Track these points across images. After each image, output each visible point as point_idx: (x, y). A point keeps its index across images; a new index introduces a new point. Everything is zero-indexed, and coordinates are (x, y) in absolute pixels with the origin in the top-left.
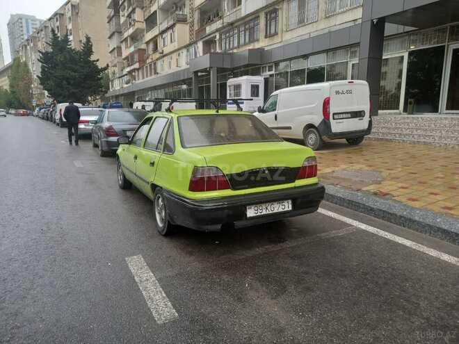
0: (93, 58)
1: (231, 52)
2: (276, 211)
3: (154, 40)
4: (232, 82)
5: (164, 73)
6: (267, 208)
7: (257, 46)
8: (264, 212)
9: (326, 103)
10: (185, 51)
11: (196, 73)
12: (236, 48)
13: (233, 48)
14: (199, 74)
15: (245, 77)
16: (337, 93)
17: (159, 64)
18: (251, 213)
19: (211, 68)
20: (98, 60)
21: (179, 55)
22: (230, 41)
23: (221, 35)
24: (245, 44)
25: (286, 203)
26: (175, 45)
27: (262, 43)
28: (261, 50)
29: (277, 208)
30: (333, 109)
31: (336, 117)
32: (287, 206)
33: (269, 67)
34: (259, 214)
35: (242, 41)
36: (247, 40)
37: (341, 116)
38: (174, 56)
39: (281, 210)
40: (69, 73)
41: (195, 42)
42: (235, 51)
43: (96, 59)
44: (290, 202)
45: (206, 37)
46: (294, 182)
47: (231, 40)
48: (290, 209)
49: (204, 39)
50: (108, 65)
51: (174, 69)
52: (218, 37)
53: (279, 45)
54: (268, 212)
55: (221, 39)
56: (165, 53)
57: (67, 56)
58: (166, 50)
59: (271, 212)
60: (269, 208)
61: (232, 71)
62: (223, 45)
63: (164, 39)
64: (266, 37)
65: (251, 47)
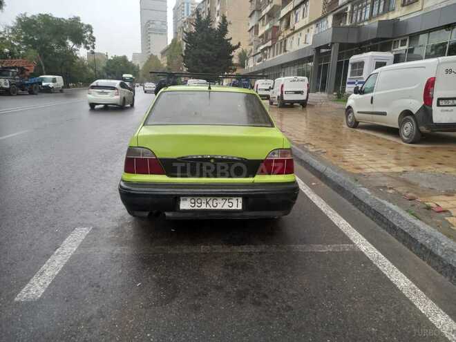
0: (227, 37)
1: (361, 24)
2: (219, 207)
3: (288, 16)
4: (355, 58)
5: (292, 51)
6: (207, 203)
7: (391, 16)
8: (204, 207)
9: (430, 84)
10: (314, 26)
11: (318, 49)
12: (367, 20)
13: (363, 22)
14: (323, 51)
15: (370, 54)
16: (449, 71)
17: (289, 40)
18: (185, 205)
19: (332, 43)
20: (231, 39)
21: (308, 31)
22: (361, 14)
23: (353, 6)
24: (378, 15)
25: (234, 200)
26: (307, 20)
27: (399, 13)
28: (395, 23)
30: (437, 93)
31: (442, 103)
32: (236, 204)
33: (402, 41)
34: (196, 208)
35: (375, 12)
36: (381, 10)
37: (451, 102)
38: (304, 32)
39: (226, 207)
40: (204, 52)
41: (325, 17)
42: (366, 23)
43: (229, 38)
44: (240, 199)
45: (337, 9)
46: (254, 176)
47: (364, 11)
48: (240, 207)
49: (334, 13)
50: (239, 44)
51: (302, 46)
52: (349, 9)
53: (418, 14)
54: (208, 208)
55: (352, 11)
56: (296, 29)
57: (205, 36)
58: (298, 26)
59: (213, 208)
60: (210, 203)
61: (360, 47)
62: (354, 17)
63: (297, 15)
64: (403, 5)
65: (384, 18)
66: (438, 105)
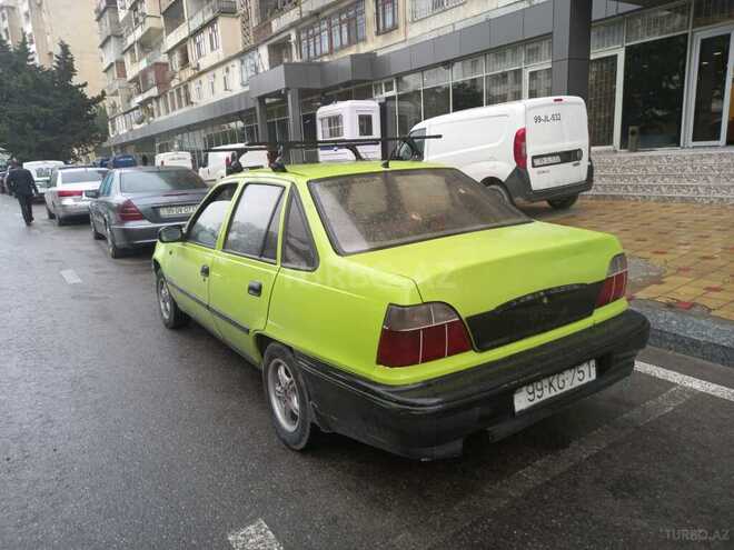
0: (76, 81)
1: (319, 61)
2: (568, 387)
3: (182, 47)
4: (324, 112)
5: (203, 103)
6: (550, 385)
7: (363, 49)
8: (547, 395)
9: (520, 138)
10: (237, 63)
11: (261, 99)
12: (326, 54)
13: (321, 56)
14: (267, 101)
15: (349, 102)
16: (538, 119)
17: (193, 86)
18: (522, 402)
19: (287, 89)
20: (85, 85)
21: (227, 70)
22: (315, 44)
23: (298, 34)
24: (342, 47)
25: (584, 368)
26: (219, 55)
27: (372, 45)
28: (371, 56)
29: (571, 380)
30: (532, 149)
31: (537, 162)
32: (588, 373)
33: (386, 85)
34: (537, 400)
35: (336, 43)
36: (345, 41)
37: (545, 160)
38: (220, 72)
39: (577, 383)
40: (34, 109)
41: (255, 48)
42: (326, 59)
43: (81, 83)
44: (593, 364)
45: (273, 37)
46: (590, 314)
47: (318, 41)
48: (594, 377)
49: (271, 42)
50: (103, 92)
51: (221, 95)
52: (293, 37)
53: (403, 46)
54: (553, 394)
55: (299, 41)
56: (202, 68)
57: (29, 79)
58: (204, 64)
59: (559, 392)
60: (555, 383)
61: (323, 94)
62: (304, 51)
63: (198, 45)
64: (378, 34)
65: (353, 51)
66: (534, 166)
